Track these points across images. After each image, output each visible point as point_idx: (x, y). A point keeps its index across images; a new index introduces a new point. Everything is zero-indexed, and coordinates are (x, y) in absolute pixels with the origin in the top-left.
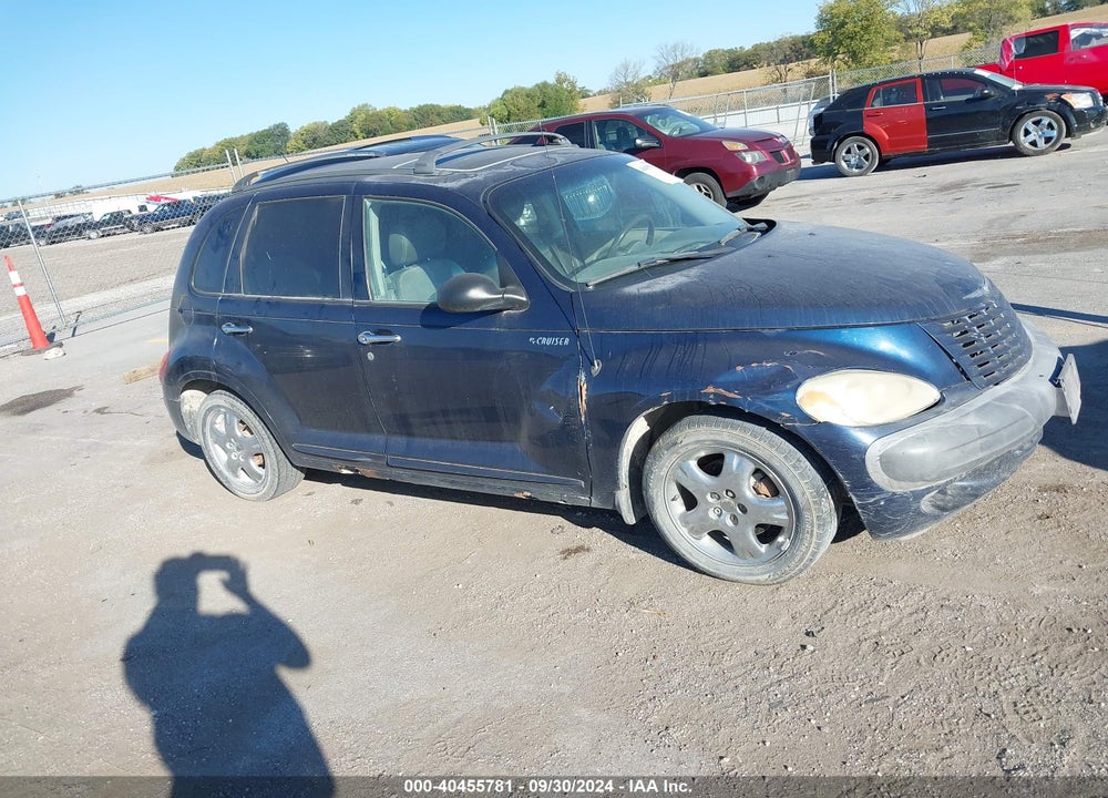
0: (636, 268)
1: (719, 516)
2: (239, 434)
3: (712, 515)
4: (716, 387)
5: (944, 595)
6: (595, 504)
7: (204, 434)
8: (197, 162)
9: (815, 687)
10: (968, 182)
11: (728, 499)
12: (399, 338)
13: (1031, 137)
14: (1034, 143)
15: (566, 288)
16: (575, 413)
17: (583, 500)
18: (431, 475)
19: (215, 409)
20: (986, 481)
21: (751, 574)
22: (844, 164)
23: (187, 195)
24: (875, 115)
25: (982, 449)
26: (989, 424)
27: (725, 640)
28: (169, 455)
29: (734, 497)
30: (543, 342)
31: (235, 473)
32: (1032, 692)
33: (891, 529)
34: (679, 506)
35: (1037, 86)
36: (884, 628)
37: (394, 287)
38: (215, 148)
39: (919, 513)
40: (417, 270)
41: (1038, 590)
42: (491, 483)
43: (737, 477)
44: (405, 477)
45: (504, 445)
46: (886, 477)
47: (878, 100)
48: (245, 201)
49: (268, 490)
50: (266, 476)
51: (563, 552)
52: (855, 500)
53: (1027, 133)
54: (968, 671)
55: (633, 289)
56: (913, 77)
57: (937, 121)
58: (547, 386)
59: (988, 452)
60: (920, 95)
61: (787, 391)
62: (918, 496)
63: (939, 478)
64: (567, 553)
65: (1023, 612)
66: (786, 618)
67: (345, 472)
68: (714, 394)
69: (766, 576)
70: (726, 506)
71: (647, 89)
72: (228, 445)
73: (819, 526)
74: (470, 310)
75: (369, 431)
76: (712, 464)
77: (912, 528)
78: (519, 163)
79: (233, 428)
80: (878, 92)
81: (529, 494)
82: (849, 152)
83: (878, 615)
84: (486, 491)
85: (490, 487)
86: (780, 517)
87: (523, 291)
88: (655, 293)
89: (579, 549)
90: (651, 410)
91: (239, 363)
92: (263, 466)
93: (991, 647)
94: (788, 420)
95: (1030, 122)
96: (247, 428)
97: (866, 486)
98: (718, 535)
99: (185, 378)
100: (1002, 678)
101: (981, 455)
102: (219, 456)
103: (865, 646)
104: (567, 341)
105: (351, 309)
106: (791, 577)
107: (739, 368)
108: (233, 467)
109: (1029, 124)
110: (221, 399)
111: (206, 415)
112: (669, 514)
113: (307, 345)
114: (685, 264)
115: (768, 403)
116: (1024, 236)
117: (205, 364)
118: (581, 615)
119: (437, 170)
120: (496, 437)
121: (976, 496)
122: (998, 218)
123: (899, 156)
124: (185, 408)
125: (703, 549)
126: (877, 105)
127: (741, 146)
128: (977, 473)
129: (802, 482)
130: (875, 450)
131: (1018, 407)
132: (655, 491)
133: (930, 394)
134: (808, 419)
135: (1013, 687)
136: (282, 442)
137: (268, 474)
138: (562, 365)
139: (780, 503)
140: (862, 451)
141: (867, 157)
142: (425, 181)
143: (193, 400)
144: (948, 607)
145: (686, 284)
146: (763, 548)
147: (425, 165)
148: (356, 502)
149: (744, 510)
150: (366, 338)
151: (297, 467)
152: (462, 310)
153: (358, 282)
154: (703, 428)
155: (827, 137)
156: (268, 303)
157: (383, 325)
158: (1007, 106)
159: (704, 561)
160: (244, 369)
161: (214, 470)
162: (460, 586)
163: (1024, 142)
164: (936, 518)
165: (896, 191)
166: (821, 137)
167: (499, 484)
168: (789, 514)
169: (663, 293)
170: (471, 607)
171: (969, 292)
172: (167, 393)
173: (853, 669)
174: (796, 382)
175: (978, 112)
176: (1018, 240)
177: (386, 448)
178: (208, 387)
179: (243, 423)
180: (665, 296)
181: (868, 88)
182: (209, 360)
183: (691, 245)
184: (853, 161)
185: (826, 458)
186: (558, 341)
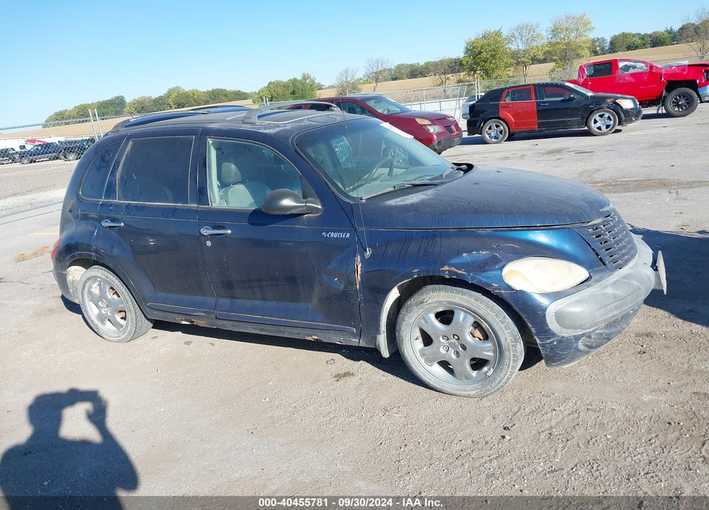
0: (393, 189)
1: (447, 351)
2: (109, 297)
3: (443, 351)
4: (450, 266)
5: (588, 402)
6: (362, 344)
7: (83, 294)
8: (61, 118)
9: (514, 463)
10: (563, 149)
11: (454, 341)
12: (230, 232)
13: (598, 125)
14: (599, 128)
15: (348, 201)
16: (353, 283)
17: (354, 341)
18: (246, 325)
19: (94, 278)
20: (614, 330)
21: (465, 390)
22: (487, 136)
23: (54, 139)
24: (506, 107)
25: (617, 308)
26: (620, 292)
27: (451, 433)
28: (51, 311)
29: (458, 339)
30: (332, 235)
31: (103, 322)
32: (653, 464)
33: (560, 360)
34: (419, 344)
35: (601, 94)
36: (553, 424)
37: (224, 198)
38: (74, 110)
39: (578, 350)
40: (241, 187)
41: (646, 398)
42: (290, 330)
43: (462, 326)
44: (229, 326)
45: (300, 304)
46: (558, 326)
47: (508, 98)
48: (121, 138)
49: (127, 336)
50: (127, 325)
51: (335, 377)
52: (538, 341)
53: (596, 122)
54: (611, 451)
55: (392, 202)
56: (529, 85)
57: (543, 112)
58: (333, 265)
59: (619, 311)
60: (533, 96)
61: (496, 269)
62: (577, 338)
63: (591, 327)
64: (338, 377)
65: (639, 413)
66: (489, 418)
67: (184, 323)
68: (449, 271)
69: (475, 392)
70: (453, 345)
71: (359, 86)
72: (100, 304)
73: (514, 361)
74: (284, 213)
75: (203, 294)
76: (445, 317)
77: (572, 360)
78: (311, 119)
79: (106, 292)
80: (508, 92)
81: (316, 338)
82: (490, 128)
83: (548, 415)
84: (286, 335)
85: (289, 333)
86: (488, 354)
87: (319, 202)
88: (407, 205)
89: (346, 375)
90: (405, 281)
91: (112, 247)
92: (124, 318)
93: (623, 436)
94: (496, 288)
95: (597, 115)
96: (116, 293)
97: (545, 331)
98: (445, 364)
99: (72, 257)
100: (633, 455)
101: (615, 313)
102: (92, 310)
103: (543, 436)
104: (348, 235)
105: (196, 211)
106: (492, 393)
107: (465, 255)
108: (102, 318)
109: (596, 116)
110: (97, 271)
111: (86, 282)
112: (413, 349)
113: (152, 236)
114: (422, 188)
115: (483, 277)
116: (602, 182)
117: (88, 248)
118: (353, 418)
119: (258, 122)
120: (295, 299)
121: (609, 339)
122: (586, 171)
123: (521, 132)
124: (70, 278)
125: (434, 373)
126: (508, 100)
127: (427, 122)
128: (610, 325)
129: (506, 332)
130: (552, 309)
131: (635, 283)
132: (405, 333)
133: (583, 273)
134: (510, 288)
135: (640, 461)
136: (140, 302)
137: (128, 325)
138: (346, 251)
139: (489, 345)
140: (544, 310)
141: (501, 132)
142: (251, 128)
143: (76, 273)
144: (591, 410)
145: (427, 199)
146: (474, 373)
147: (251, 118)
148: (188, 343)
149: (464, 348)
150: (206, 231)
151: (148, 319)
152: (278, 213)
153: (202, 194)
154: (442, 293)
155: (477, 119)
156: (136, 206)
157: (218, 223)
158: (585, 105)
159: (433, 380)
160: (116, 251)
161: (89, 321)
162: (267, 400)
163: (594, 127)
164: (587, 353)
165: (521, 153)
166: (473, 119)
167: (295, 331)
168: (495, 352)
169: (412, 205)
170: (276, 414)
171: (602, 207)
172: (56, 267)
173: (537, 451)
174: (502, 264)
175: (566, 108)
176: (599, 185)
177: (216, 307)
178: (87, 263)
179: (114, 290)
180: (414, 207)
181: (502, 90)
182: (90, 246)
183: (421, 177)
184: (493, 134)
185: (521, 314)
186: (342, 235)
